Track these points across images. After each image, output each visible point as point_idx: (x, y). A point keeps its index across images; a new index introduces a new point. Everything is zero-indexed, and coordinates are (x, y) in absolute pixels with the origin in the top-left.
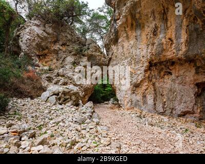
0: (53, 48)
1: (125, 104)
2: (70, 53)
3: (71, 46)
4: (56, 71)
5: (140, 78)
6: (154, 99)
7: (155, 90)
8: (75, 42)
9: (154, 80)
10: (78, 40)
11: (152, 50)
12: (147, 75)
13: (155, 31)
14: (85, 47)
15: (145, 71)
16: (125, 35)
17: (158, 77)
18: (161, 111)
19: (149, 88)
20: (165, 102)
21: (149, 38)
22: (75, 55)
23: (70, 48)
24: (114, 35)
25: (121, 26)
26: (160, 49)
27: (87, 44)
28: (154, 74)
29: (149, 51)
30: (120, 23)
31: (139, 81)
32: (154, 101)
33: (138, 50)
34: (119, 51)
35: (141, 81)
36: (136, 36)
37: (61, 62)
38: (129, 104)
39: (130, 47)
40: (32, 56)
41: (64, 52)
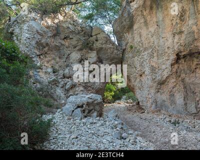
0: (53, 44)
1: (149, 105)
2: (75, 47)
3: (75, 39)
4: (61, 72)
5: (166, 74)
6: (185, 98)
7: (185, 88)
8: (79, 33)
9: (183, 75)
10: (83, 31)
11: (179, 39)
12: (174, 70)
13: (182, 16)
14: (91, 38)
15: (172, 65)
16: (142, 21)
17: (188, 72)
18: (193, 112)
19: (178, 85)
20: (198, 101)
21: (174, 24)
22: (81, 50)
23: (74, 42)
24: (127, 20)
25: (137, 9)
26: (190, 39)
27: (93, 34)
28: (182, 68)
29: (176, 40)
30: (135, 6)
31: (165, 77)
32: (184, 100)
33: (162, 40)
34: (136, 41)
35: (167, 78)
36: (157, 22)
37: (64, 60)
38: (154, 105)
39: (150, 36)
40: (32, 58)
41: (67, 47)
